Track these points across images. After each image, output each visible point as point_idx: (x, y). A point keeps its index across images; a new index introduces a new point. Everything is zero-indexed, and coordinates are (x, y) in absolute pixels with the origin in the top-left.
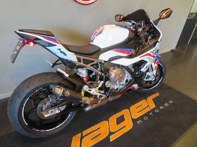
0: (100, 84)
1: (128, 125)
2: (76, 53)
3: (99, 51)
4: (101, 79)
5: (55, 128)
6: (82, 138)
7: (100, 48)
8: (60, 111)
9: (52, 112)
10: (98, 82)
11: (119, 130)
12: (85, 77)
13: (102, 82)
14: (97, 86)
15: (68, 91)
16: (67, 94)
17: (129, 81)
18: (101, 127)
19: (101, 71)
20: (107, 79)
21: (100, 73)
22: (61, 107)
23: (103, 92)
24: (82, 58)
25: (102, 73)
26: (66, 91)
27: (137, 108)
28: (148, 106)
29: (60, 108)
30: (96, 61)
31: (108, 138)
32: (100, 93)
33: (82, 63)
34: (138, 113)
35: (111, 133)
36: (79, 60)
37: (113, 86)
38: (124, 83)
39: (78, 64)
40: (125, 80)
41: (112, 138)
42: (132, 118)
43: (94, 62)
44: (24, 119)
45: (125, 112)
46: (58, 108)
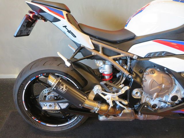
0: (123, 89)
2: (92, 36)
3: (132, 39)
4: (126, 83)
5: (56, 126)
7: (135, 36)
9: (50, 106)
10: (121, 86)
12: (107, 75)
13: (127, 88)
14: (117, 92)
15: (65, 86)
16: (63, 89)
17: (180, 99)
19: (130, 71)
20: (138, 85)
21: (126, 73)
22: (62, 104)
23: (126, 103)
24: (101, 45)
25: (129, 75)
26: (62, 85)
29: (60, 104)
30: (123, 54)
32: (121, 103)
33: (100, 54)
36: (96, 48)
37: (148, 99)
38: (169, 99)
39: (94, 53)
40: (171, 96)
43: (119, 54)
44: (24, 103)
46: (58, 103)
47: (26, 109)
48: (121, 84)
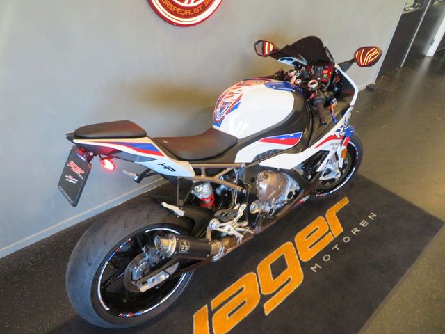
0: (240, 210)
1: (294, 277)
2: (191, 161)
3: (235, 145)
4: (241, 199)
5: (158, 305)
6: (211, 314)
7: (237, 139)
8: (168, 276)
9: (153, 280)
10: (236, 208)
11: (279, 289)
12: (207, 198)
13: (244, 206)
14: (235, 217)
15: (185, 243)
16: (185, 248)
17: (294, 193)
18: (244, 286)
19: (241, 184)
20: (253, 197)
21: (239, 188)
22: (171, 268)
23: (246, 223)
24: (203, 166)
25: (242, 189)
26: (182, 244)
27: (308, 237)
28: (330, 230)
29: (168, 270)
30: (229, 167)
31: (260, 309)
32: (240, 227)
33: (203, 176)
34: (310, 247)
35: (264, 299)
36: (198, 172)
37: (263, 207)
38: (286, 199)
39: (196, 179)
40: (286, 195)
41: (269, 308)
42: (301, 261)
43: (226, 169)
44: (102, 302)
45: (285, 249)
46: (164, 270)
47: (107, 309)
48: (235, 205)
